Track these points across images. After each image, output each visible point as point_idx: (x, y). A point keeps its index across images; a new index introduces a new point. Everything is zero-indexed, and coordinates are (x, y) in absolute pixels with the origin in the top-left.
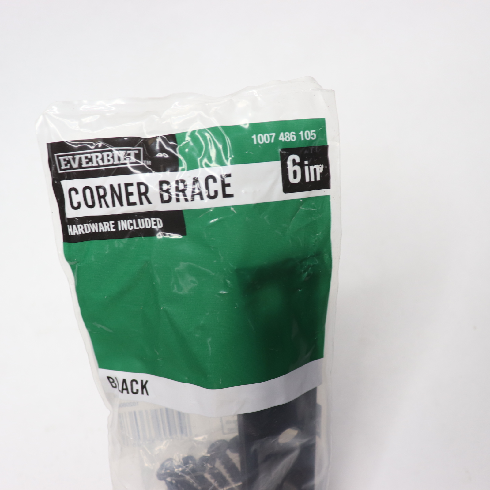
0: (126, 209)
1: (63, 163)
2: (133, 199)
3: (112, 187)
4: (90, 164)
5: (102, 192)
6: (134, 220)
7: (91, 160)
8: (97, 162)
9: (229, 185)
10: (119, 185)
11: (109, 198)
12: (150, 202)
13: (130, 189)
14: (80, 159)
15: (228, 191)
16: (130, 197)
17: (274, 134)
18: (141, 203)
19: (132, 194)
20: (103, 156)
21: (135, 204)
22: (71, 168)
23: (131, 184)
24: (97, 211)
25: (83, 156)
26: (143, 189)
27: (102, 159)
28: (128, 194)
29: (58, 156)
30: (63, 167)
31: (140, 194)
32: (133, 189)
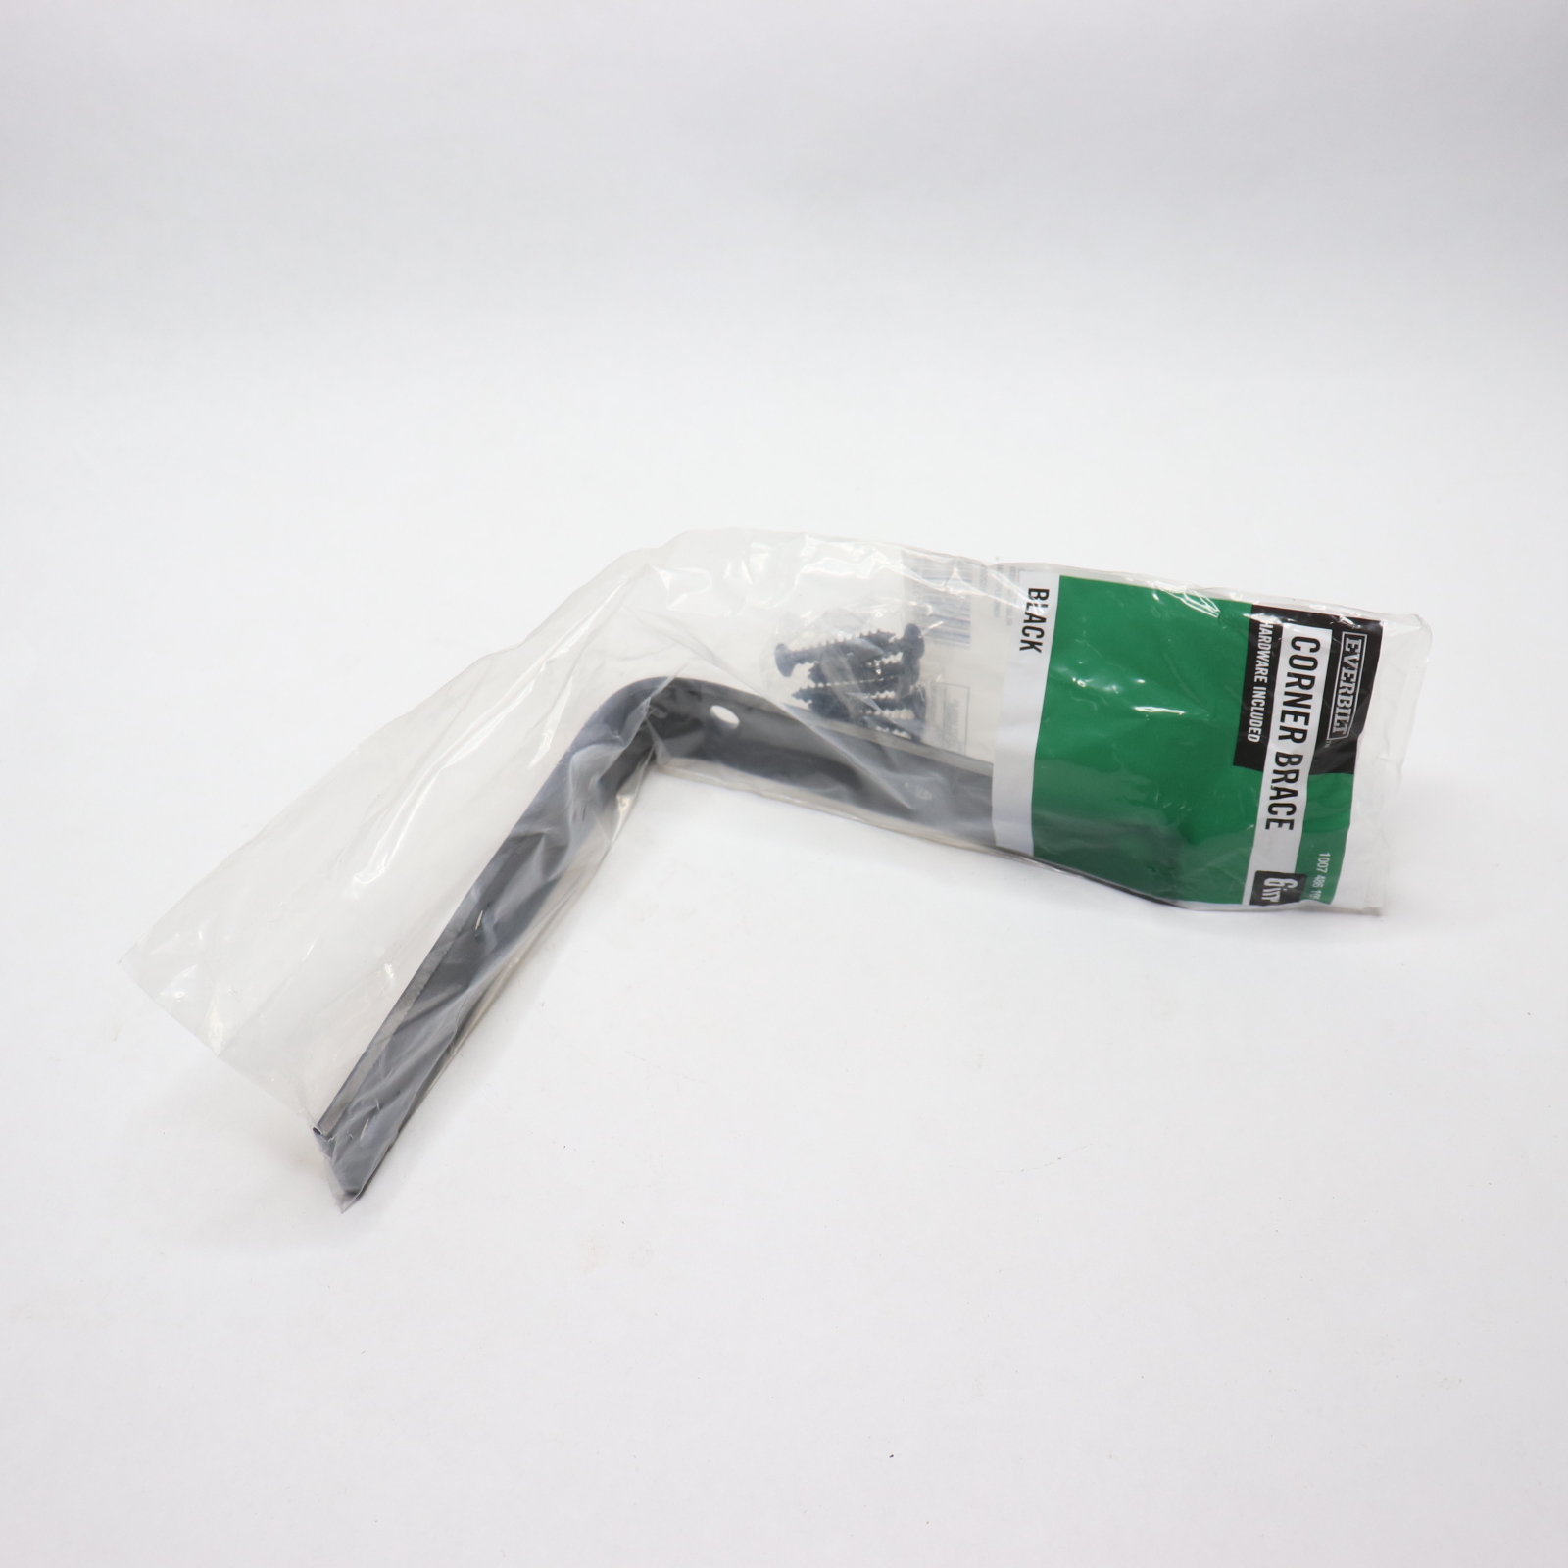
0: (1278, 707)
1: (1354, 643)
2: (1289, 718)
3: (1310, 697)
4: (1343, 678)
5: (1306, 682)
6: (1263, 709)
7: (1348, 680)
8: (1343, 687)
9: (1280, 826)
10: (1309, 706)
11: (1296, 689)
12: (1281, 738)
13: (1302, 720)
14: (1353, 669)
15: (1274, 825)
16: (1292, 717)
17: (1326, 871)
18: (1282, 728)
19: (1295, 720)
20: (1349, 695)
21: (1282, 720)
22: (1345, 654)
23: (1307, 723)
24: (1284, 667)
25: (1355, 673)
26: (1298, 736)
27: (1345, 694)
28: (1296, 715)
29: (1363, 638)
30: (1348, 641)
31: (1293, 731)
32: (1300, 724)
